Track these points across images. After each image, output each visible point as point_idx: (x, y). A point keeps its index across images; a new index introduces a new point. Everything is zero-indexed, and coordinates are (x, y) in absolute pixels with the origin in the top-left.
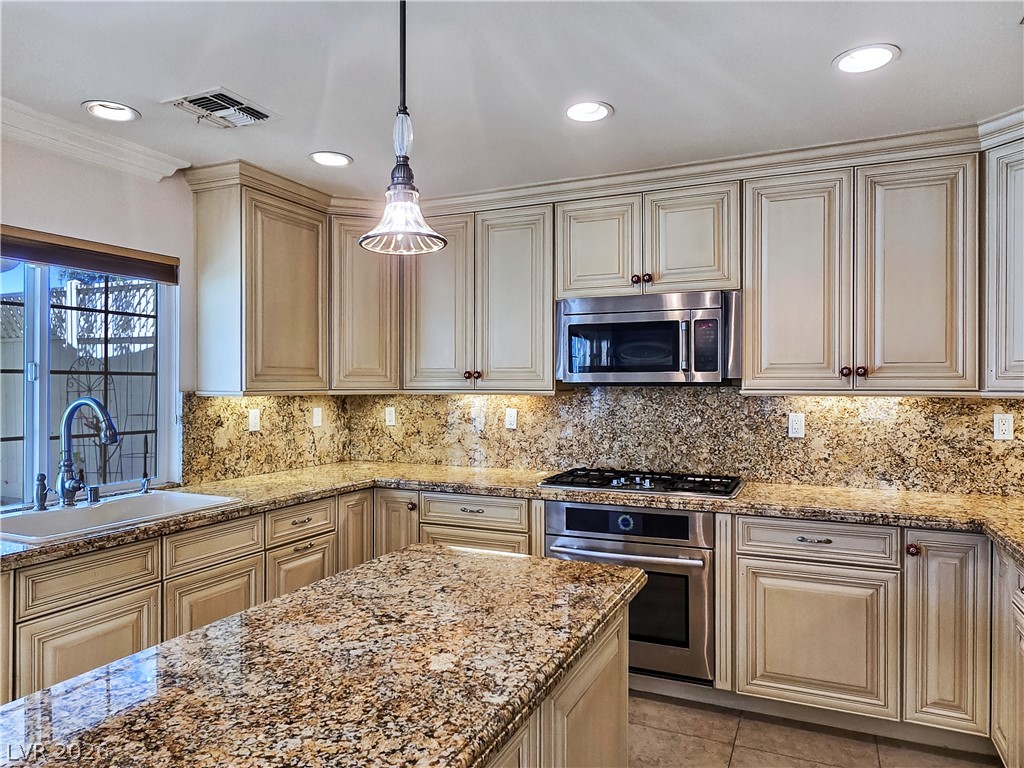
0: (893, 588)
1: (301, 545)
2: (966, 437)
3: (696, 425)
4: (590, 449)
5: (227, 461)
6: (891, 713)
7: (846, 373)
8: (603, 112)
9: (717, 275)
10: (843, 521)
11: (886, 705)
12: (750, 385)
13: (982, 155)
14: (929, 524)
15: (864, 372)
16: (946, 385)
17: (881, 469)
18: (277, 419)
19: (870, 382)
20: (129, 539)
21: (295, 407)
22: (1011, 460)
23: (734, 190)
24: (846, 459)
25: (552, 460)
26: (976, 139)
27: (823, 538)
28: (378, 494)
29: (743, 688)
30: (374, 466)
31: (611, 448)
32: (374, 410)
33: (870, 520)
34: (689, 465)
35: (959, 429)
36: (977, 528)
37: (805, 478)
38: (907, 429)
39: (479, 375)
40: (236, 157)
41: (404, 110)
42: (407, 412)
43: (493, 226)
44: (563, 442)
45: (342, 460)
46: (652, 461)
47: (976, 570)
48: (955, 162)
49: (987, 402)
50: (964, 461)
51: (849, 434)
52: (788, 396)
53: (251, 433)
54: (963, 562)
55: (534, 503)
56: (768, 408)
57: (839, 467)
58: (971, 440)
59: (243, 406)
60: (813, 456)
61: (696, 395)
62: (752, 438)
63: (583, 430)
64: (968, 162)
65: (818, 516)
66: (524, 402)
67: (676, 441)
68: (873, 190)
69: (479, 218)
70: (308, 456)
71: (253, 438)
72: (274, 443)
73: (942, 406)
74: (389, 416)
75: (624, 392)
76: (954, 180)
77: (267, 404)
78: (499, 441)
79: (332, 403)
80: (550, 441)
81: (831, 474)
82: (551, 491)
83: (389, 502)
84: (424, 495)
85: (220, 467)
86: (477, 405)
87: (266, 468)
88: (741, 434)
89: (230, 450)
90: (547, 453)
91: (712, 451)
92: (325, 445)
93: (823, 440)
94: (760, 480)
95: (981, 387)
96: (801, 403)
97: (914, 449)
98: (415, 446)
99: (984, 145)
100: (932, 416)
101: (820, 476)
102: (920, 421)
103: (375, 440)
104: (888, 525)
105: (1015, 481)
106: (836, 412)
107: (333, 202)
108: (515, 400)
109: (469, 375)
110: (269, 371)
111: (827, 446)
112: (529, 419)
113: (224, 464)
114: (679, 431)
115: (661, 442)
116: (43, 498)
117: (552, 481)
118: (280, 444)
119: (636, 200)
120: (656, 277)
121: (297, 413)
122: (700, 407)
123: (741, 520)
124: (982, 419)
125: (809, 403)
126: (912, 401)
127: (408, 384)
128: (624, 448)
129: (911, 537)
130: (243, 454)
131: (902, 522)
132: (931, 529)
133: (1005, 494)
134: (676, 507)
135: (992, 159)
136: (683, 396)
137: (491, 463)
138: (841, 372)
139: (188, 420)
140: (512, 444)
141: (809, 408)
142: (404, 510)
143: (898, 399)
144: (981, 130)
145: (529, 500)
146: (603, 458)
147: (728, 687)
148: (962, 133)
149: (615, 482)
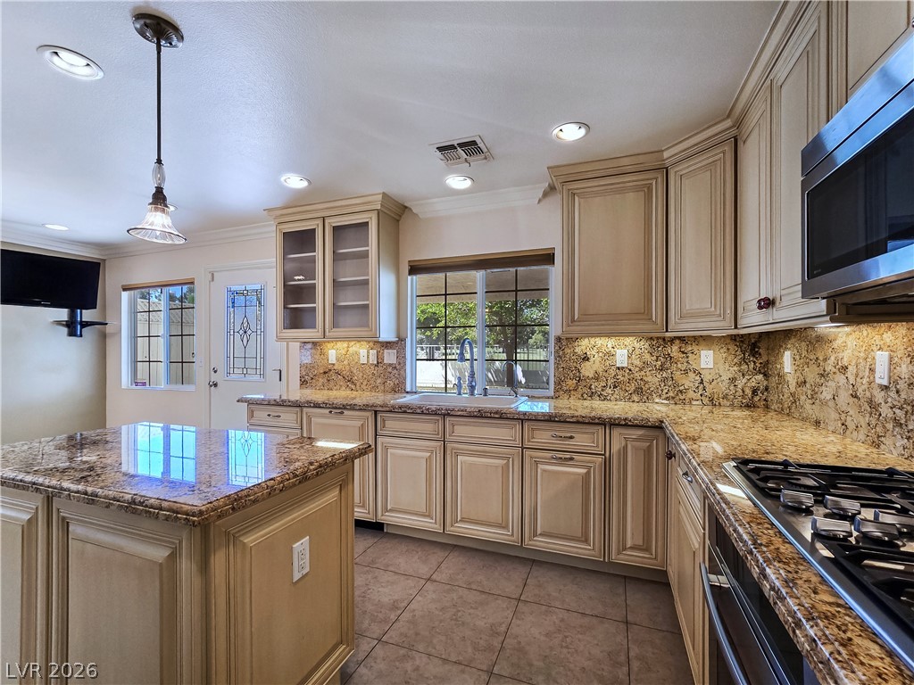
5: (593, 387)
18: (649, 358)
21: (673, 349)
53: (619, 368)
59: (610, 346)
71: (621, 372)
72: (644, 378)
77: (637, 345)
78: (870, 403)
79: (732, 347)
85: (585, 390)
87: (636, 398)
89: (596, 379)
92: (720, 387)
113: (590, 388)
118: (653, 380)
121: (676, 354)
130: (609, 384)
139: (558, 355)
140: (885, 410)
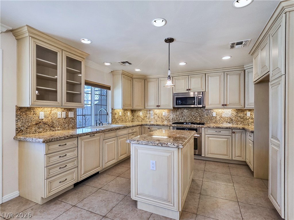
0: (230, 139)
1: (132, 134)
2: (242, 116)
3: (197, 114)
4: (178, 119)
5: (117, 120)
6: (230, 158)
7: (223, 105)
8: (185, 64)
9: (201, 89)
10: (223, 128)
11: (229, 157)
12: (207, 107)
13: (245, 70)
14: (236, 129)
15: (226, 105)
16: (239, 107)
17: (228, 121)
18: (123, 114)
19: (227, 107)
20: (115, 129)
21: (126, 112)
22: (250, 119)
23: (204, 75)
24: (223, 120)
25: (171, 121)
26: (244, 68)
27: (219, 131)
28: (143, 126)
29: (207, 156)
30: (138, 122)
31: (182, 119)
32: (138, 113)
33: (227, 128)
34: (196, 121)
35: (241, 115)
36: (243, 129)
37: (216, 123)
38: (233, 115)
39: (159, 106)
40: (122, 69)
41: (169, 70)
42: (144, 113)
43: (162, 80)
44: (173, 118)
45: (132, 122)
46: (189, 121)
47: (243, 135)
48: (241, 71)
49: (246, 110)
50: (242, 120)
51: (223, 116)
52: (213, 109)
54: (241, 134)
55: (171, 127)
56: (209, 111)
57: (222, 121)
58: (243, 116)
59: (119, 111)
60: (217, 119)
61: (197, 109)
62: (207, 116)
63: (177, 116)
64: (243, 71)
65: (219, 128)
66: (166, 111)
67: (193, 117)
68: (227, 76)
69: (159, 79)
70: (127, 121)
71: (120, 117)
73: (239, 111)
74: (141, 114)
75: (184, 109)
76: (240, 74)
77: (122, 111)
78: (162, 118)
79: (131, 111)
80: (171, 117)
81: (220, 122)
82: (173, 125)
83: (144, 128)
84: (151, 126)
86: (157, 111)
87: (122, 122)
88: (205, 116)
89: (117, 118)
90: (170, 120)
91: (200, 119)
92: (130, 119)
93: (219, 117)
94: (208, 124)
95: (244, 107)
96: (215, 111)
97: (234, 118)
98: (146, 119)
99: (245, 69)
100: (237, 113)
101: (218, 123)
102: (235, 113)
103: (138, 118)
104: (230, 129)
105: (250, 123)
106: (221, 112)
107: (134, 76)
108: (164, 111)
109: (157, 106)
110: (125, 105)
111: (219, 118)
112: (167, 114)
114: (194, 115)
115: (191, 117)
116: (96, 124)
117: (173, 123)
118: (124, 118)
119: (187, 76)
120: (191, 89)
121: (126, 113)
122: (198, 111)
123: (206, 129)
124: (245, 113)
125: (216, 110)
126: (234, 110)
127: (146, 108)
128: (184, 119)
129: (233, 130)
130: (119, 119)
131: (232, 128)
132: (237, 129)
133: (249, 125)
134: (195, 127)
135: (246, 71)
136: (195, 110)
137: (160, 122)
138: (222, 105)
139: (112, 113)
140: (164, 118)
141: (216, 112)
142: (147, 129)
143: (232, 110)
144: (245, 66)
145: (170, 126)
146: (180, 120)
147: (204, 156)
148: (242, 67)
149: (184, 123)
